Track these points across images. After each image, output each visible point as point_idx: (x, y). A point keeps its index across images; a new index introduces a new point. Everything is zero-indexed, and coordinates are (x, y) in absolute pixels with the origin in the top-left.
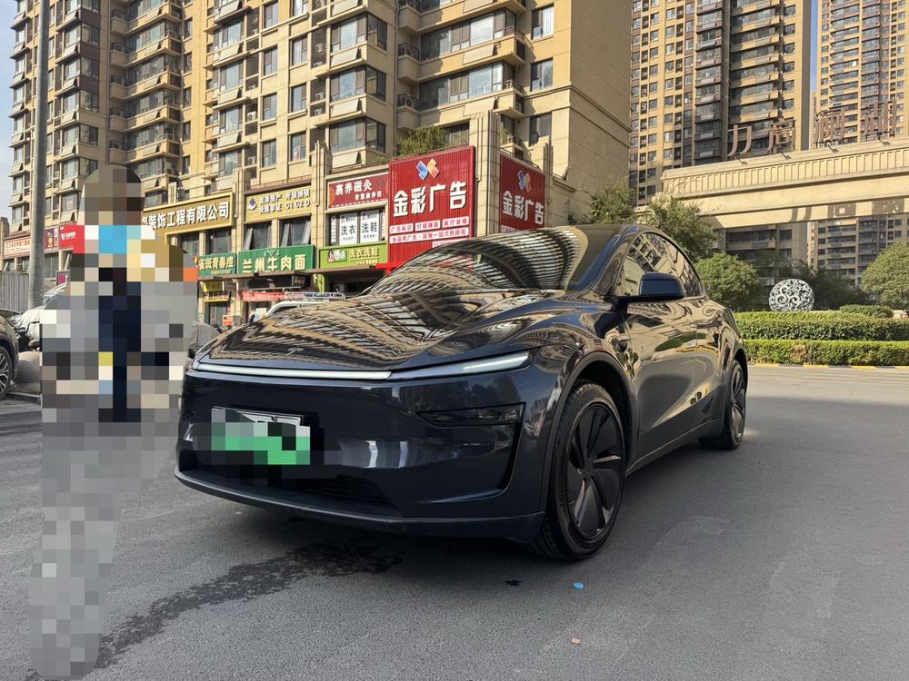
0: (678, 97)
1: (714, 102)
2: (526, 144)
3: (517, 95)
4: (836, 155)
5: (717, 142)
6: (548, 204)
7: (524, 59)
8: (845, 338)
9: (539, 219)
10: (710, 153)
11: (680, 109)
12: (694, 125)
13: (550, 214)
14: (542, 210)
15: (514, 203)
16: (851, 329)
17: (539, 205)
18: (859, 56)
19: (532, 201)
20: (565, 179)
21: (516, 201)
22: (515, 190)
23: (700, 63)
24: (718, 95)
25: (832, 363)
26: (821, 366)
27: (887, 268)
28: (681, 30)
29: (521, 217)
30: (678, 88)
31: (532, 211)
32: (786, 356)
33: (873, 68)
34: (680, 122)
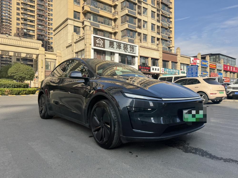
8: (17, 88)
16: (19, 85)
25: (16, 94)
26: (13, 95)
27: (16, 70)
32: (3, 93)
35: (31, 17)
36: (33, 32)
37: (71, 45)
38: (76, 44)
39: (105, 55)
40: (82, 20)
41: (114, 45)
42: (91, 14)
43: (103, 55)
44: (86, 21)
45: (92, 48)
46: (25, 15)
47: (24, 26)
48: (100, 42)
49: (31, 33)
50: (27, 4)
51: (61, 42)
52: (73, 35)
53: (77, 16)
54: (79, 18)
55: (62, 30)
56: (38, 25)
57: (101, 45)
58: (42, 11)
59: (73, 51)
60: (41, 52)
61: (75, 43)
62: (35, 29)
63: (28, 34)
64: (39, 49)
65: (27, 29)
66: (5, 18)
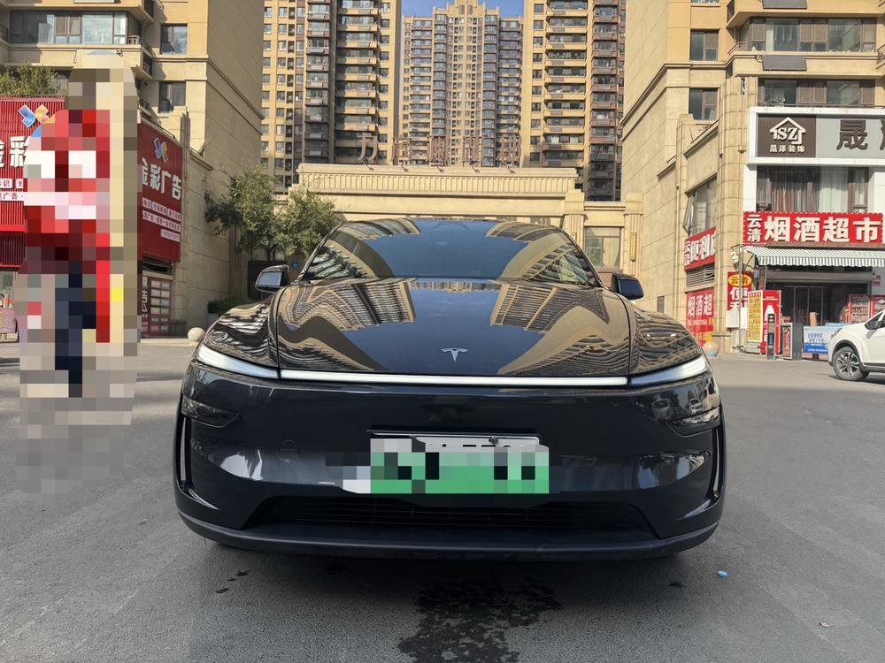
0: (290, 94)
1: (322, 106)
2: (155, 109)
3: (144, 54)
4: (406, 173)
5: (324, 143)
6: (185, 178)
7: (152, 15)
9: (176, 193)
10: (319, 153)
11: (291, 106)
12: (304, 124)
13: (187, 190)
14: (180, 184)
15: (149, 172)
17: (176, 179)
18: (431, 93)
19: (170, 173)
20: (201, 154)
21: (152, 171)
22: (152, 159)
23: (310, 66)
24: (325, 100)
28: (293, 31)
29: (158, 189)
30: (290, 85)
31: (169, 183)
33: (440, 105)
34: (291, 118)
35: (573, 91)
36: (579, 142)
37: (672, 167)
38: (691, 158)
39: (817, 188)
40: (727, 58)
41: (866, 135)
42: (764, 22)
43: (804, 188)
44: (741, 57)
45: (751, 167)
46: (555, 90)
47: (553, 124)
48: (788, 133)
49: (573, 145)
50: (562, 52)
51: (644, 161)
52: (680, 128)
53: (704, 46)
54: (712, 55)
55: (647, 115)
56: (595, 113)
57: (796, 145)
58: (610, 63)
59: (678, 188)
60: (572, 207)
61: (687, 157)
62: (586, 129)
63: (563, 151)
64: (567, 195)
65: (560, 135)
66: (506, 112)
